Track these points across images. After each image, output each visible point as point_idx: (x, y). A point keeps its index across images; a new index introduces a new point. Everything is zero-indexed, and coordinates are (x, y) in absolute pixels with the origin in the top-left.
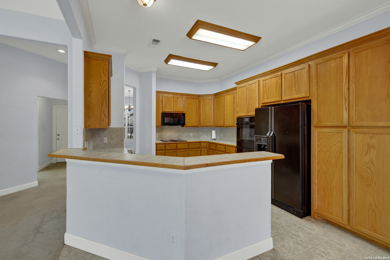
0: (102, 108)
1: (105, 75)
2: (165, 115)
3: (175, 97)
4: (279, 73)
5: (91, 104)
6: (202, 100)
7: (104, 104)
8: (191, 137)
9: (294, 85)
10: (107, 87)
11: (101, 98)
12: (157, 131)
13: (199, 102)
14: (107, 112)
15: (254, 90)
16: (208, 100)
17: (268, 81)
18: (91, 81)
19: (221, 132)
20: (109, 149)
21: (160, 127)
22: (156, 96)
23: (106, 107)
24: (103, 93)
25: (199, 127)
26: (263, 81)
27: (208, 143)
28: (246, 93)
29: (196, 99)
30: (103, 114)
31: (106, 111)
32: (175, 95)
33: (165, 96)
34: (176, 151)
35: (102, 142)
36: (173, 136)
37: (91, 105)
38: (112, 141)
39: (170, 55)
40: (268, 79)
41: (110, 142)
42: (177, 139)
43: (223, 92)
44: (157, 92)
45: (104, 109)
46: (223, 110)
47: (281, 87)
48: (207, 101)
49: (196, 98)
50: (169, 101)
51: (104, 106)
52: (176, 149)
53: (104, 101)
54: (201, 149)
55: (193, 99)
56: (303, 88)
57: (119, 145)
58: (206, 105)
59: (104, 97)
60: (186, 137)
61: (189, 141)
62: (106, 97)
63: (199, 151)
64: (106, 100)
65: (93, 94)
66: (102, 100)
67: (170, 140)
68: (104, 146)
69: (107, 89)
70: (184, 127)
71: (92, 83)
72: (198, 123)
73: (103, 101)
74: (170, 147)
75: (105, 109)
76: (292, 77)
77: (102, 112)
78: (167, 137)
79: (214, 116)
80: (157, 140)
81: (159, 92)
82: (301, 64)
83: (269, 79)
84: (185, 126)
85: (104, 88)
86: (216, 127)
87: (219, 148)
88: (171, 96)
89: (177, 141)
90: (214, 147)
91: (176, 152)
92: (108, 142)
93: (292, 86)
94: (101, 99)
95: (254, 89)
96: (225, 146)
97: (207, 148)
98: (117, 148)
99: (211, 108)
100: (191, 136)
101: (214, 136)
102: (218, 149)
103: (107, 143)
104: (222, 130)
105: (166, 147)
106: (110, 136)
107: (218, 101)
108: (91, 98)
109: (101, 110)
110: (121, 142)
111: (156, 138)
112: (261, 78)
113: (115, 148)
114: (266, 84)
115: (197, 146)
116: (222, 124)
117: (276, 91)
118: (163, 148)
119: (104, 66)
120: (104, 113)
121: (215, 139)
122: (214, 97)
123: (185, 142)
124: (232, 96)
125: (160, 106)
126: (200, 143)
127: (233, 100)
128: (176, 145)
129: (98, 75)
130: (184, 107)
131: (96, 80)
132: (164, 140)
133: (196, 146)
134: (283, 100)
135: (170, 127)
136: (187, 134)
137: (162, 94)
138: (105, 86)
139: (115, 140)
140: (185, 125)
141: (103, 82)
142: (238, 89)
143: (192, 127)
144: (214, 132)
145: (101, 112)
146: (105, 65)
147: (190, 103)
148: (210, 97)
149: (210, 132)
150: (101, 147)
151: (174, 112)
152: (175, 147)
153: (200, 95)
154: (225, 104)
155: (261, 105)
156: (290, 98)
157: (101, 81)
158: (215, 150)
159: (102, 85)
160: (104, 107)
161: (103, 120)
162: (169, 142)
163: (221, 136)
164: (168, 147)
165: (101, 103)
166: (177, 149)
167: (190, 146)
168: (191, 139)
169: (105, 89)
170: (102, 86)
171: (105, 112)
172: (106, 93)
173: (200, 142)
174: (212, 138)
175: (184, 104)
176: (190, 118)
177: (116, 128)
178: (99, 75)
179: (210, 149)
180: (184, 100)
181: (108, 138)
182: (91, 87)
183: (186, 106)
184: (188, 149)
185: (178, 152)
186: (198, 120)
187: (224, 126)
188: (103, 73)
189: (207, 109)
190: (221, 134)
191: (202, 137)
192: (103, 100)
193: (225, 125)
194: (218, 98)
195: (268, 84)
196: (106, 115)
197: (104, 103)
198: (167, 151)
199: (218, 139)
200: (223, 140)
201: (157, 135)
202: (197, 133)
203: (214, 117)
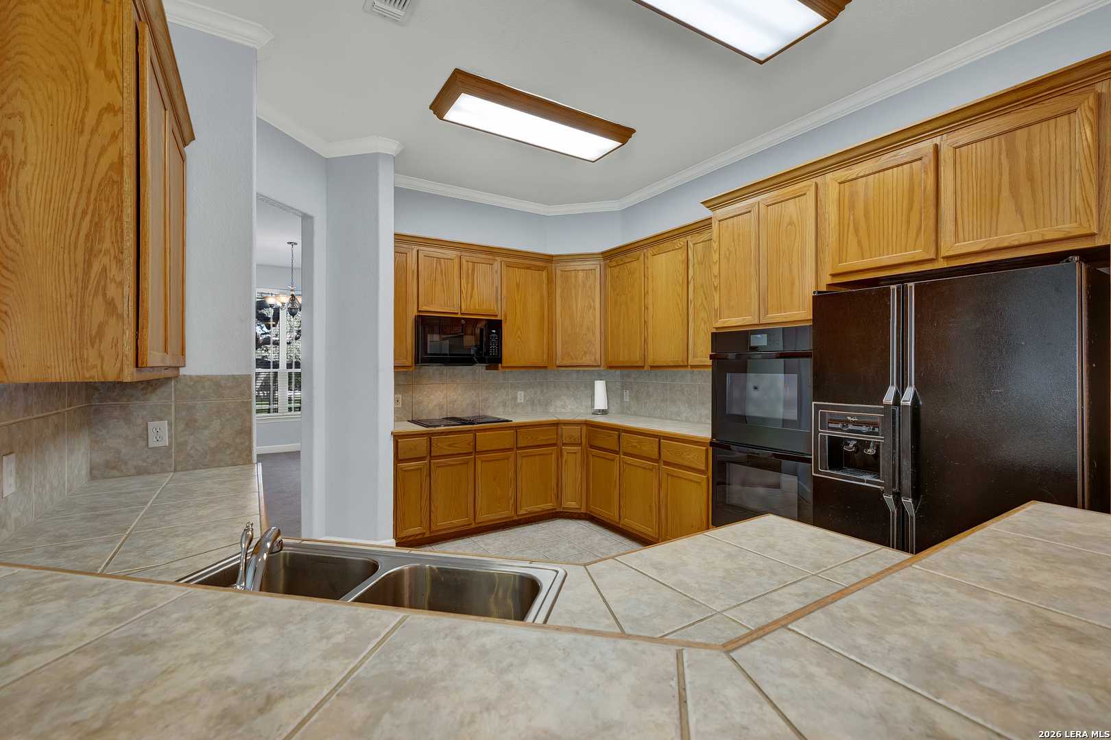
0: (88, 264)
1: (110, 76)
2: (426, 324)
3: (464, 261)
4: (926, 146)
5: (12, 236)
6: (559, 272)
7: (107, 244)
8: (520, 404)
9: (1011, 189)
10: (129, 149)
11: (88, 205)
12: (398, 387)
13: (550, 280)
14: (129, 291)
15: (791, 223)
16: (581, 274)
17: (866, 183)
18: (10, 99)
19: (624, 387)
20: (179, 474)
21: (411, 369)
22: (395, 252)
23: (120, 262)
24: (98, 178)
25: (549, 368)
26: (840, 183)
27: (584, 428)
28: (753, 236)
29: (540, 269)
30: (100, 297)
31: (121, 284)
32: (464, 254)
33: (427, 253)
34: (473, 460)
35: (143, 443)
36: (455, 401)
37: (11, 242)
38: (192, 437)
39: (457, 73)
40: (862, 177)
41: (181, 440)
42: (470, 415)
43: (641, 243)
44: (399, 238)
45: (104, 269)
46: (640, 311)
47: (934, 201)
48: (576, 276)
49: (538, 266)
50: (442, 275)
51: (107, 252)
52: (470, 454)
53: (108, 224)
54: (561, 449)
55: (528, 268)
56: (1060, 200)
57: (229, 452)
58: (573, 293)
59: (107, 201)
60: (504, 405)
61: (517, 419)
62: (120, 206)
63: (554, 457)
64: (119, 219)
65: (26, 175)
66: (88, 217)
67: (447, 418)
68: (150, 461)
69: (130, 161)
70: (497, 368)
71: (21, 115)
72: (545, 356)
73: (97, 225)
74: (450, 446)
75: (113, 271)
76: (996, 155)
77: (92, 286)
78: (435, 405)
79: (603, 330)
80: (397, 419)
81: (404, 238)
82: (1051, 96)
83: (869, 175)
84: (503, 367)
85: (104, 149)
86: (611, 367)
87: (634, 444)
88: (452, 254)
89: (473, 424)
90: (610, 443)
91: (471, 464)
92: (170, 444)
93: (996, 194)
94: (84, 213)
95: (795, 220)
96: (659, 437)
97: (580, 444)
98: (218, 466)
99: (593, 301)
100: (519, 401)
101: (600, 401)
102: (629, 450)
103: (169, 448)
104: (629, 380)
105: (434, 445)
106: (184, 413)
107: (617, 277)
108: (13, 201)
109: (86, 273)
110: (238, 440)
111: (396, 410)
112: (829, 176)
113: (207, 466)
114: (853, 195)
115: (546, 438)
116: (636, 357)
117: (908, 222)
118: (423, 450)
119: (104, 24)
120: (104, 295)
121: (604, 412)
122: (602, 263)
123: (502, 425)
124: (680, 256)
125: (409, 291)
126: (558, 427)
127: (682, 270)
128: (471, 435)
129: (63, 69)
130: (497, 296)
131: (50, 98)
132: (424, 418)
133: (542, 439)
134: (944, 258)
135: (445, 371)
136: (507, 395)
137: (415, 248)
138: (114, 137)
139: (206, 432)
140: (501, 363)
141: (101, 114)
142: (715, 225)
143: (522, 370)
144: (600, 386)
145: (85, 288)
146: (110, 20)
147: (518, 285)
148: (588, 265)
149: (586, 386)
150: (135, 467)
151: (462, 314)
152: (469, 444)
153: (552, 256)
154: (650, 286)
155: (830, 280)
156: (984, 244)
157: (86, 109)
158: (617, 452)
159: (94, 130)
160: (105, 260)
161: (100, 333)
162: (442, 428)
163: (627, 399)
164: (441, 446)
165: (87, 236)
166: (476, 452)
167: (520, 438)
168: (519, 411)
169: (111, 155)
170: (92, 135)
171: (112, 290)
172: (116, 178)
173: (558, 423)
174: (593, 406)
175: (497, 287)
176: (519, 337)
177: (216, 377)
178: (70, 72)
179: (592, 447)
180: (497, 272)
181: (170, 424)
182: (10, 134)
183: (504, 292)
184: (515, 449)
185: (479, 462)
186: (545, 343)
187: (643, 367)
188: (101, 62)
189: (579, 306)
190: (627, 394)
191: (559, 403)
192: (96, 219)
193: (650, 362)
194: (618, 268)
195: (866, 195)
196: (118, 304)
197: (108, 235)
198: (438, 463)
199: (613, 410)
200: (635, 414)
201: (397, 401)
202: (539, 392)
203: (604, 334)
